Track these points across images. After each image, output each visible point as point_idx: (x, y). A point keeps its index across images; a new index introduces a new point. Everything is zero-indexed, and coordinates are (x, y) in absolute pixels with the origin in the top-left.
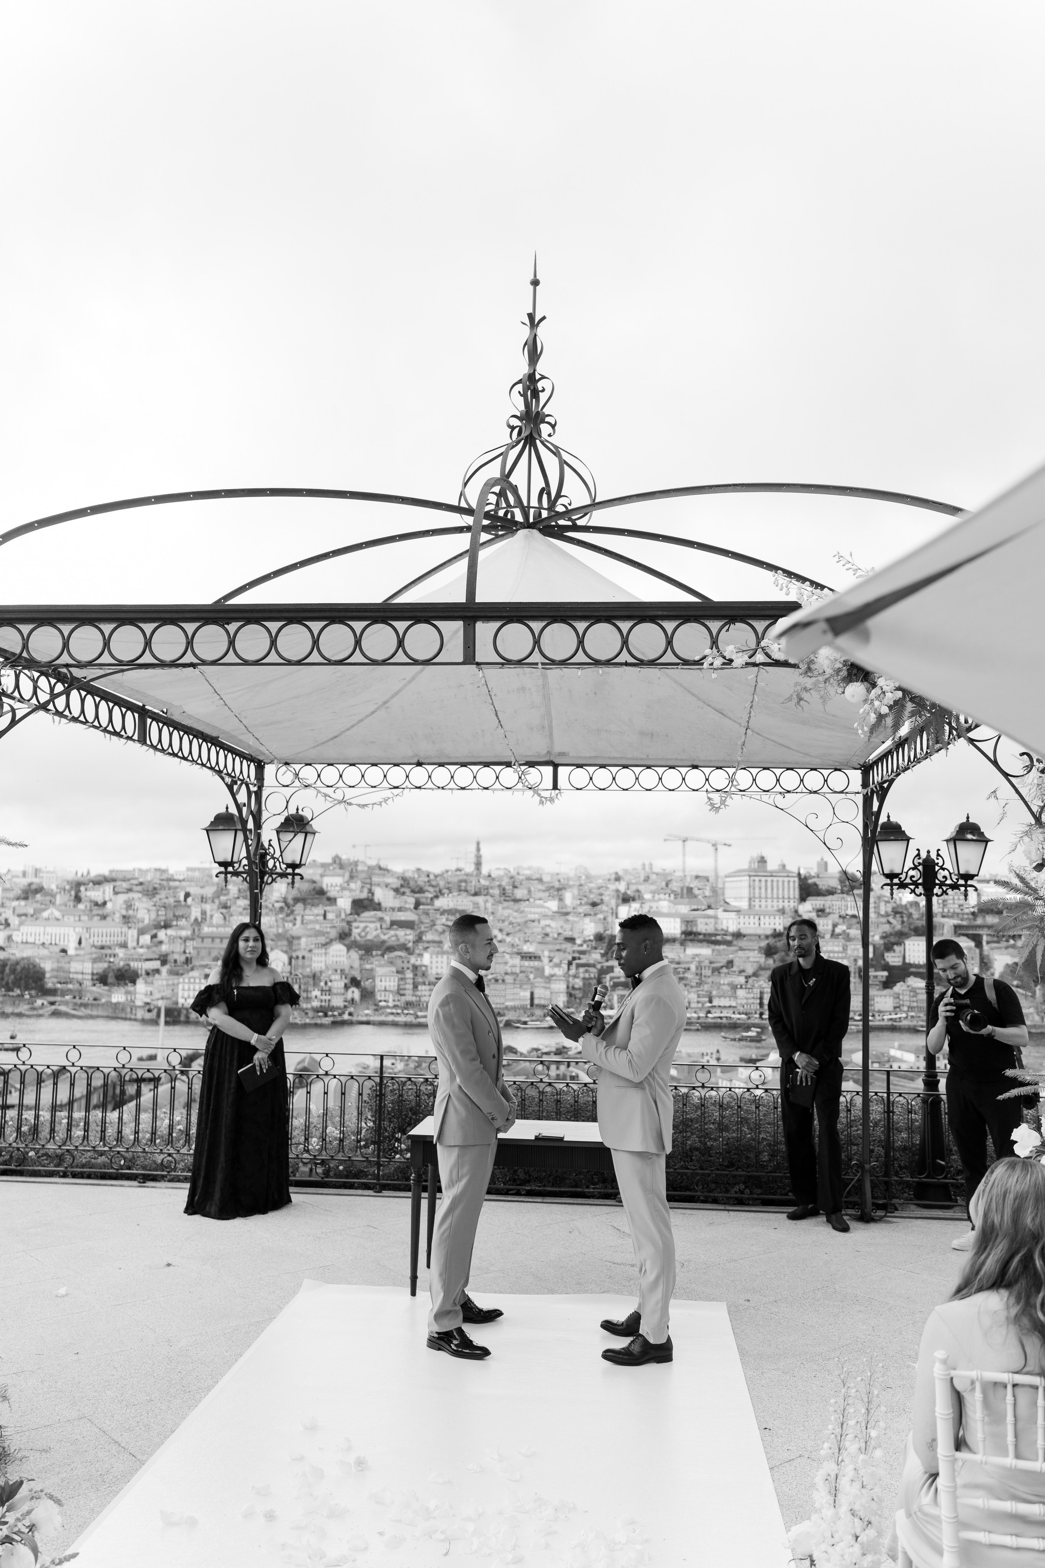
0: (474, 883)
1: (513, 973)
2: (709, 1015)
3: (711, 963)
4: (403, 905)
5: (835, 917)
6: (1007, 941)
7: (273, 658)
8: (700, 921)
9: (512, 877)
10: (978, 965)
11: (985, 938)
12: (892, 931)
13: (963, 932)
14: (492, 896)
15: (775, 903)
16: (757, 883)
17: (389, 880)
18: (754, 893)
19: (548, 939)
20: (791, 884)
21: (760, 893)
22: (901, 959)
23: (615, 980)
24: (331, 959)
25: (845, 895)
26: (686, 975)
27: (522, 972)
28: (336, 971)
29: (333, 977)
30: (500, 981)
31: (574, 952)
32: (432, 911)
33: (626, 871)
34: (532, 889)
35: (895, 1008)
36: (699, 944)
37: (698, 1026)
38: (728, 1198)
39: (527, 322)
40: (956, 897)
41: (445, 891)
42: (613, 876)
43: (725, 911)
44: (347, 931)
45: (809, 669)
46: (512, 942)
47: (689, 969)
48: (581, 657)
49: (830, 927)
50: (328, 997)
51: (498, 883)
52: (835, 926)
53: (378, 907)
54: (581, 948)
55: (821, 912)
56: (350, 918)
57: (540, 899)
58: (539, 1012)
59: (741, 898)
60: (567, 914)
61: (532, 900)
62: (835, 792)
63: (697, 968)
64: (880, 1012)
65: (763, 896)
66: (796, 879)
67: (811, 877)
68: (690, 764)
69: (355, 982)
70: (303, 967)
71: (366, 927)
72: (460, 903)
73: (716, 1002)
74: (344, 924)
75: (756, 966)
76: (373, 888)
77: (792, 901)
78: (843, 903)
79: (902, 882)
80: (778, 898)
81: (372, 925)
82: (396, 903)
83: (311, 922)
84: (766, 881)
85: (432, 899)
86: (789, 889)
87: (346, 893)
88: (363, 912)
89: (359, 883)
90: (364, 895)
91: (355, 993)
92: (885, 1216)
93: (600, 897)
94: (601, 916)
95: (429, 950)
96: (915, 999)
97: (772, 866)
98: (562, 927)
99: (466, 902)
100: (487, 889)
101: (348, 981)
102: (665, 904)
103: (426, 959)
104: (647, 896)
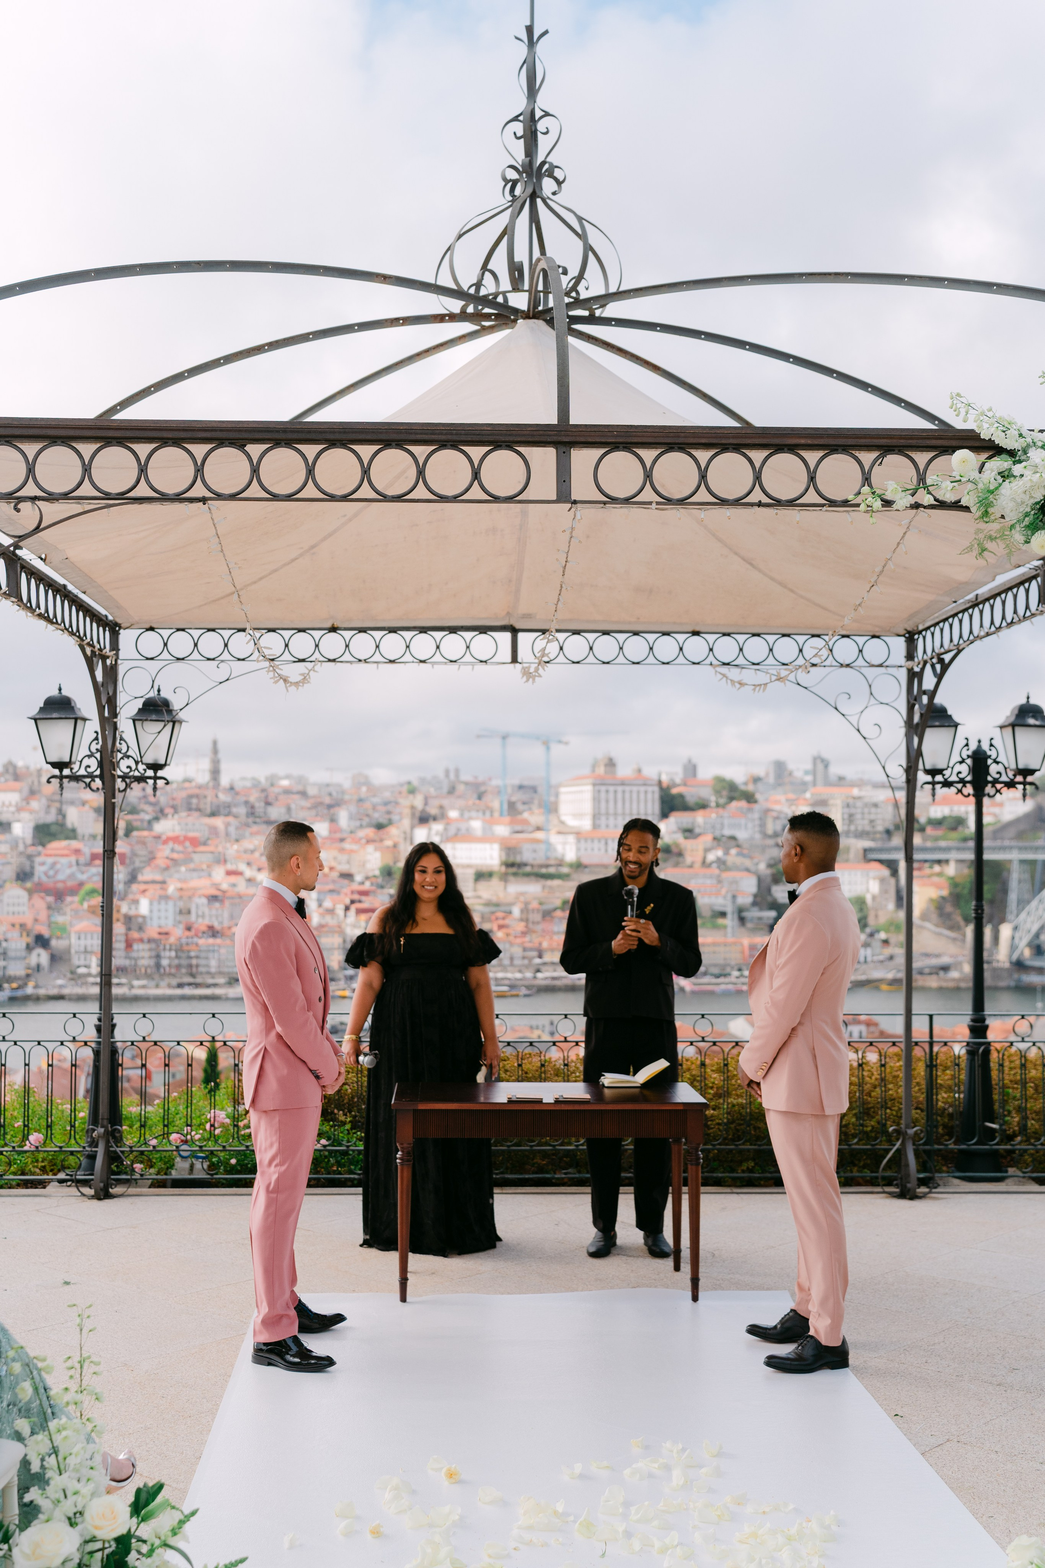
0: (209, 799)
2: (539, 975)
3: (541, 904)
5: (707, 839)
6: (931, 867)
7: (310, 491)
8: (525, 847)
9: (263, 790)
10: (894, 900)
13: (875, 857)
14: (236, 817)
16: (603, 793)
17: (89, 795)
18: (599, 808)
20: (650, 796)
21: (607, 808)
24: (6, 908)
25: (721, 810)
26: (507, 922)
28: (13, 926)
29: (9, 935)
31: (352, 892)
32: (151, 839)
33: (423, 780)
34: (293, 806)
36: (526, 879)
37: (524, 991)
38: (734, 1179)
39: (524, 37)
41: (168, 811)
42: (405, 789)
43: (559, 833)
44: (28, 869)
45: (986, 513)
47: (510, 913)
48: (703, 495)
49: (700, 854)
50: (2, 963)
51: (243, 799)
52: (706, 850)
53: (72, 834)
54: (362, 888)
55: (689, 832)
56: (31, 850)
59: (581, 815)
60: (342, 840)
62: (873, 666)
63: (522, 912)
65: (611, 811)
66: (656, 789)
67: (675, 785)
68: (690, 629)
69: (42, 941)
71: (54, 864)
72: (190, 826)
73: (547, 957)
74: (23, 860)
76: (64, 807)
78: (719, 820)
79: (946, 780)
81: (64, 861)
82: (100, 827)
84: (615, 792)
85: (150, 822)
86: (646, 803)
87: (25, 815)
88: (50, 842)
89: (44, 801)
90: (51, 818)
91: (41, 956)
92: (930, 1192)
93: (387, 817)
94: (389, 843)
95: (147, 893)
97: (624, 771)
98: (335, 858)
99: (198, 825)
100: (229, 807)
101: (30, 940)
102: (476, 825)
103: (144, 907)
104: (453, 814)
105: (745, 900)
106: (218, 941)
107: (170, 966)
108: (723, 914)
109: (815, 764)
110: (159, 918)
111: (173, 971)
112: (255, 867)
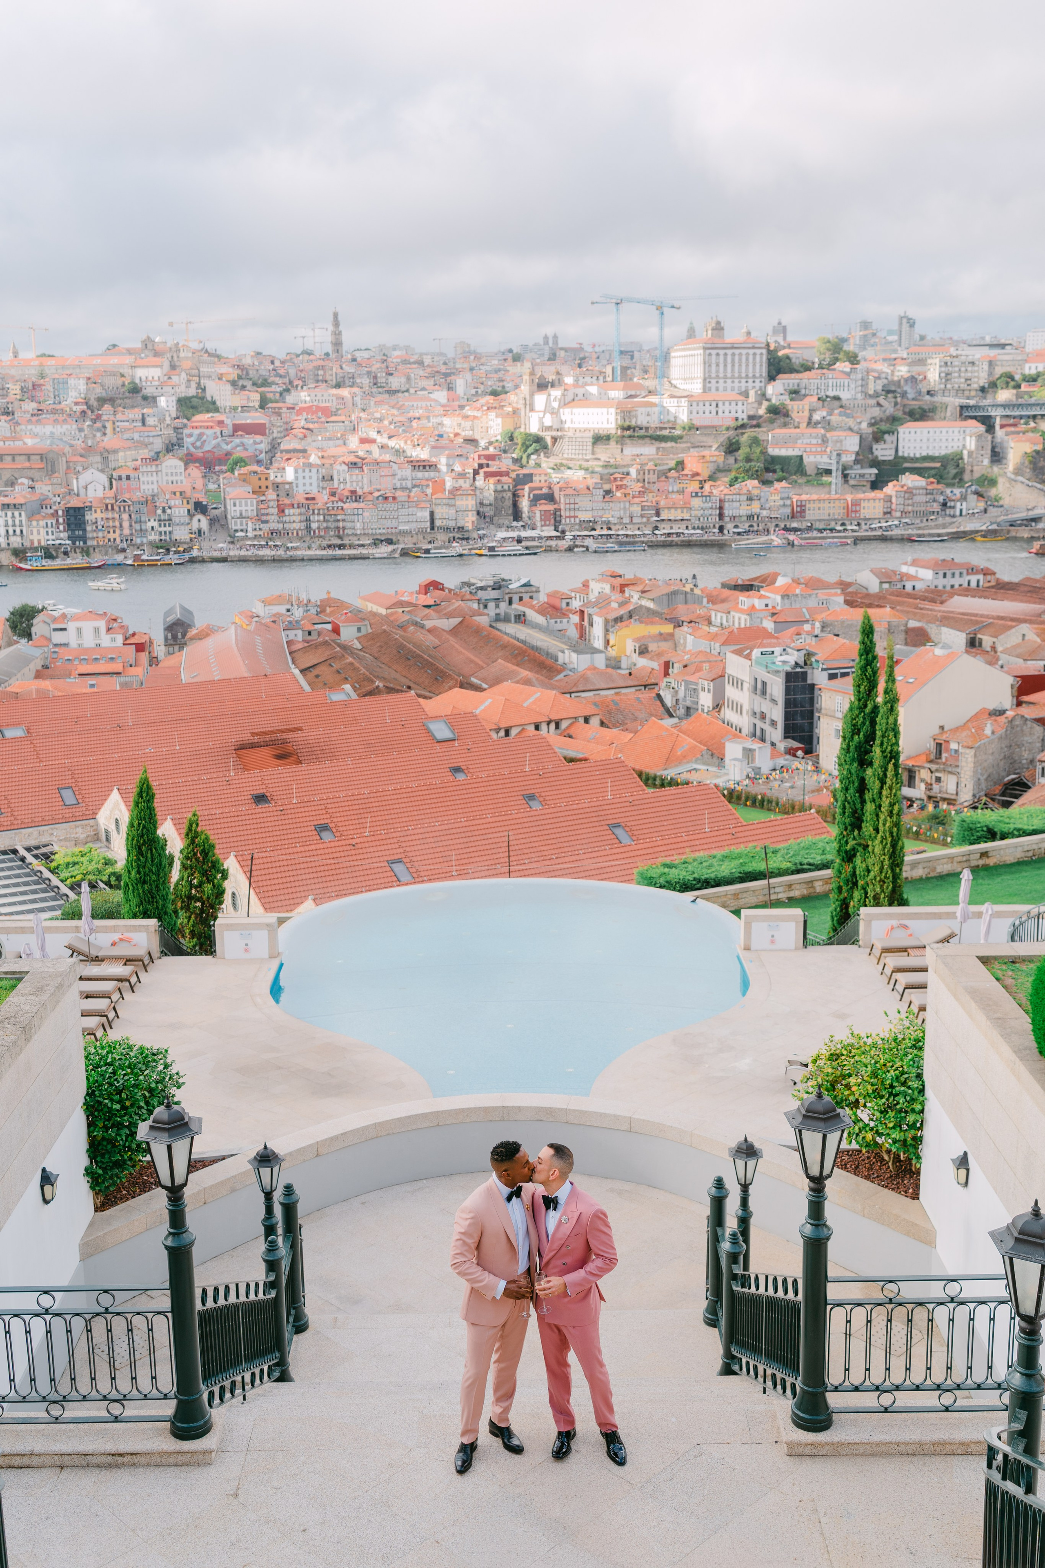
0: (333, 369)
1: (403, 489)
2: (656, 532)
3: (656, 465)
4: (244, 403)
5: (812, 400)
6: (1026, 423)
8: (641, 410)
9: (384, 360)
10: (989, 456)
11: (998, 422)
12: (882, 416)
13: (971, 414)
14: (360, 387)
15: (736, 384)
16: (714, 357)
17: (224, 369)
18: (710, 372)
19: (444, 442)
20: (758, 358)
21: (717, 372)
22: (893, 452)
23: (536, 492)
24: (165, 478)
25: (825, 371)
26: (625, 482)
27: (414, 486)
28: (175, 493)
29: (172, 503)
30: (391, 499)
31: (478, 457)
32: (284, 410)
33: (523, 348)
34: (412, 375)
35: (885, 513)
36: (640, 441)
37: (645, 545)
40: (963, 369)
41: (298, 382)
42: (508, 356)
43: (672, 396)
44: (174, 440)
46: (397, 447)
47: (628, 474)
49: (807, 414)
50: (168, 529)
51: (365, 370)
52: (812, 411)
53: (212, 407)
54: (486, 453)
55: (795, 393)
56: (178, 423)
57: (423, 389)
58: (442, 537)
59: (692, 379)
60: (463, 407)
61: (412, 391)
63: (639, 473)
64: (865, 519)
65: (721, 375)
66: (764, 351)
67: (782, 348)
69: (200, 508)
70: (129, 490)
71: (201, 435)
72: (319, 397)
73: (664, 515)
74: (171, 431)
75: (712, 467)
76: (203, 381)
77: (757, 381)
78: (823, 381)
80: (740, 377)
81: (209, 432)
82: (238, 400)
83: (127, 430)
84: (726, 354)
85: (281, 394)
86: (754, 365)
87: (168, 389)
88: (193, 414)
89: (183, 376)
90: (192, 391)
91: (202, 522)
93: (501, 384)
94: (509, 409)
95: (291, 462)
96: (910, 502)
97: (733, 335)
98: (459, 425)
99: (327, 396)
100: (353, 378)
101: (191, 506)
102: (593, 390)
103: (290, 474)
104: (569, 380)
105: (849, 458)
106: (361, 505)
107: (319, 528)
108: (828, 472)
109: (901, 324)
110: (304, 485)
111: (322, 533)
112: (385, 435)
